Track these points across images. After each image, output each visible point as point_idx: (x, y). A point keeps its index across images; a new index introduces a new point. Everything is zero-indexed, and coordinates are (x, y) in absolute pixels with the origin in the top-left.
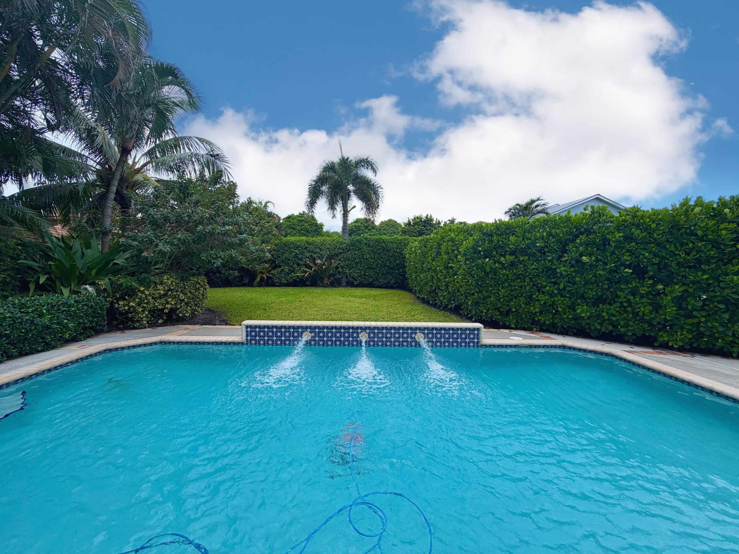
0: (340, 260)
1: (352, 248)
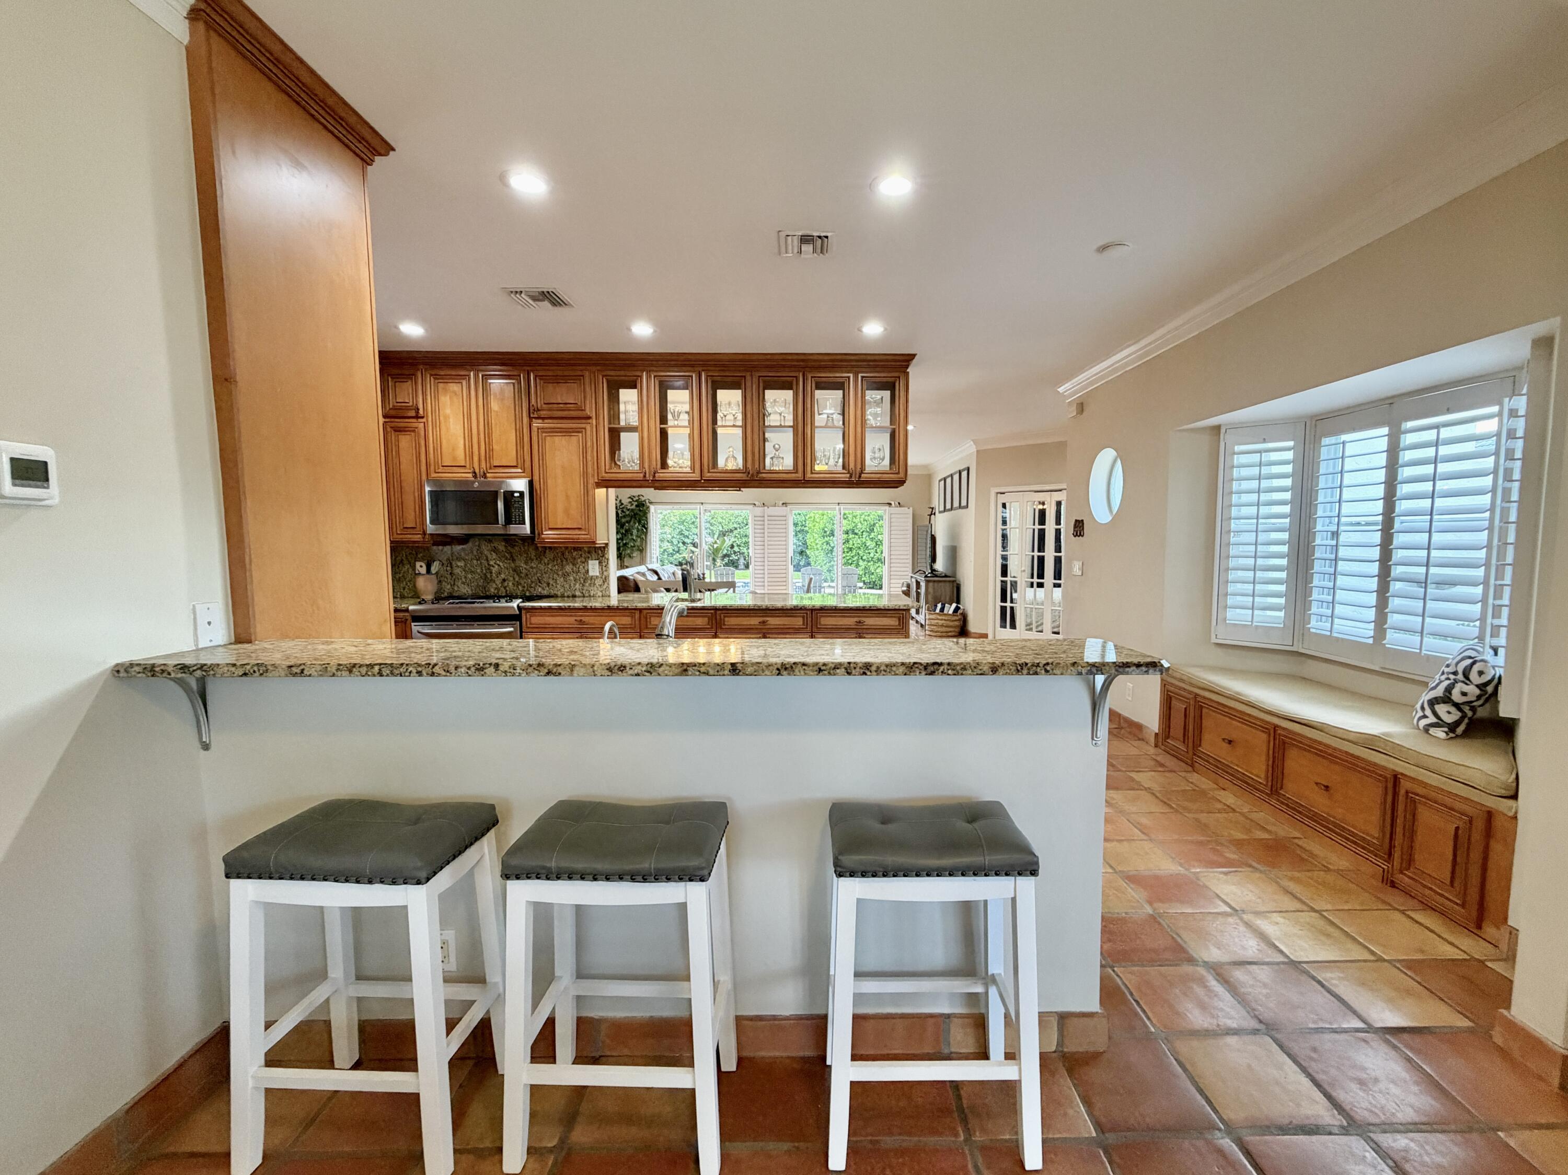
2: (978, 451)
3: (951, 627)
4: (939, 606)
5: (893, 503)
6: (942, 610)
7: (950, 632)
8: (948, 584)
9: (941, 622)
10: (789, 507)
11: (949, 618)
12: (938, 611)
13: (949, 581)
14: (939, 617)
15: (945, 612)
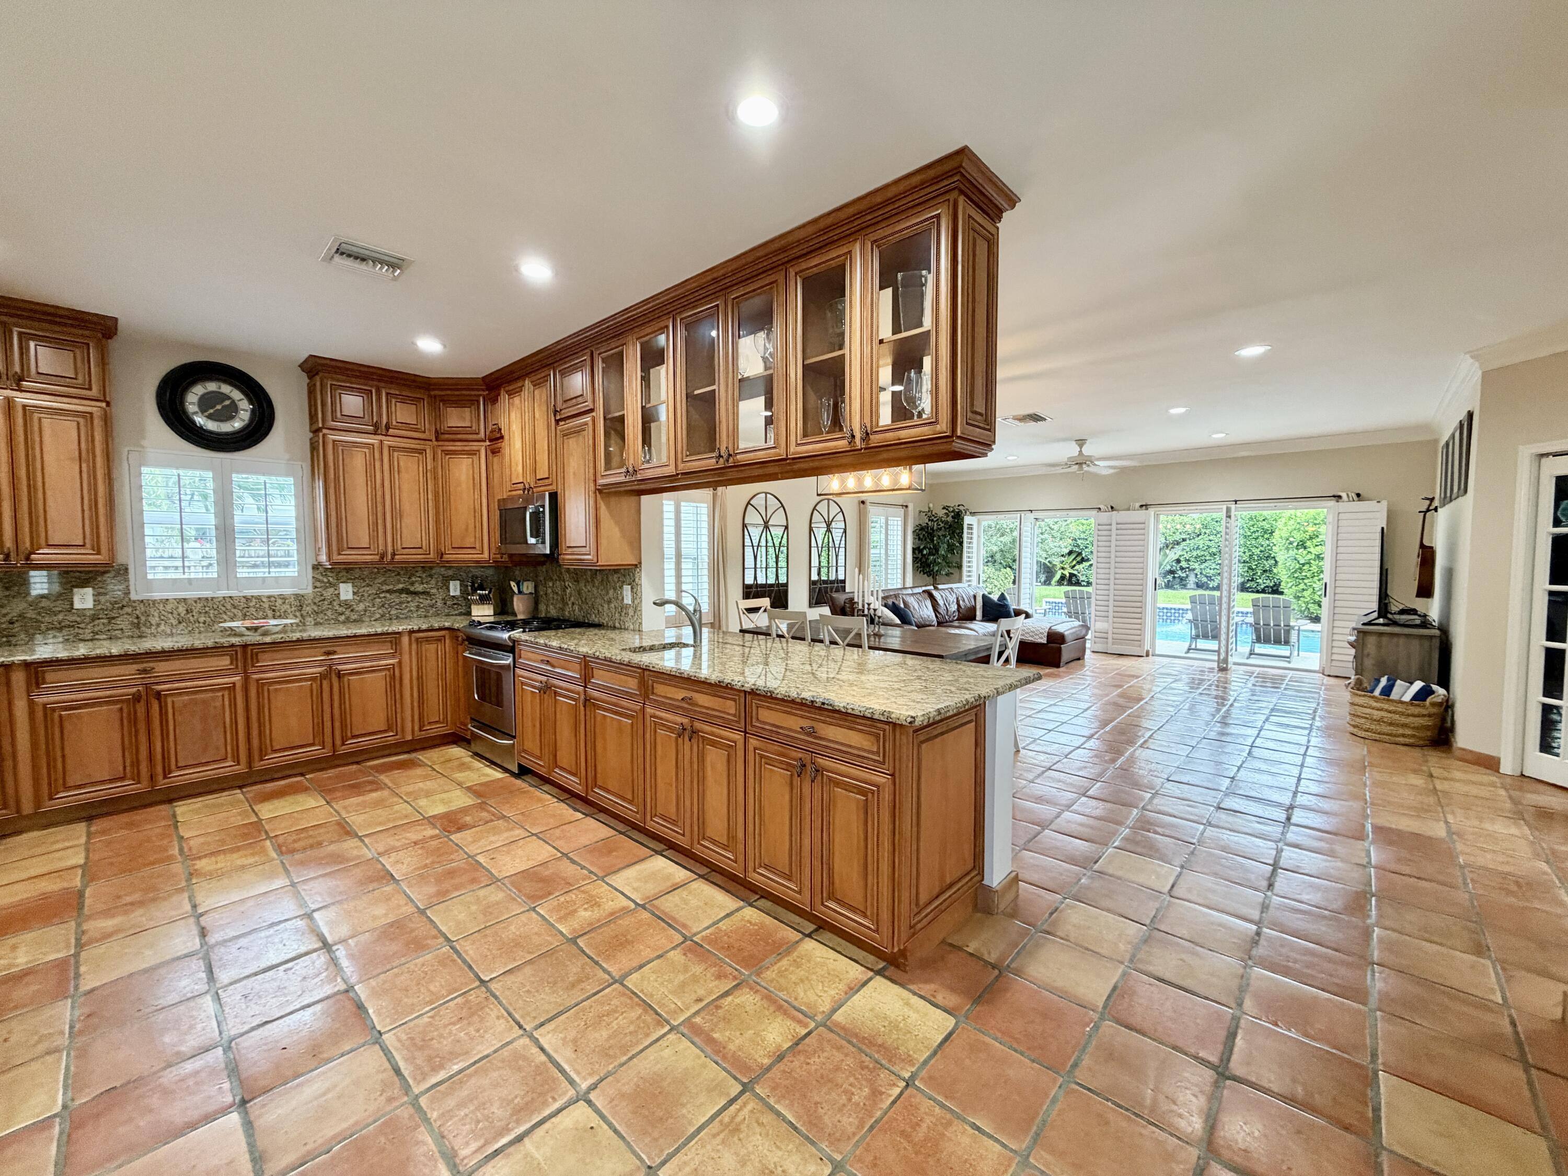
0: (1183, 549)
1: (1203, 531)
2: (1488, 378)
3: (1404, 726)
4: (1384, 681)
5: (1344, 495)
6: (1387, 691)
7: (1403, 736)
8: (1415, 644)
9: (1377, 714)
10: (1151, 511)
11: (1400, 708)
12: (1377, 692)
13: (1421, 637)
14: (1375, 704)
15: (1394, 695)
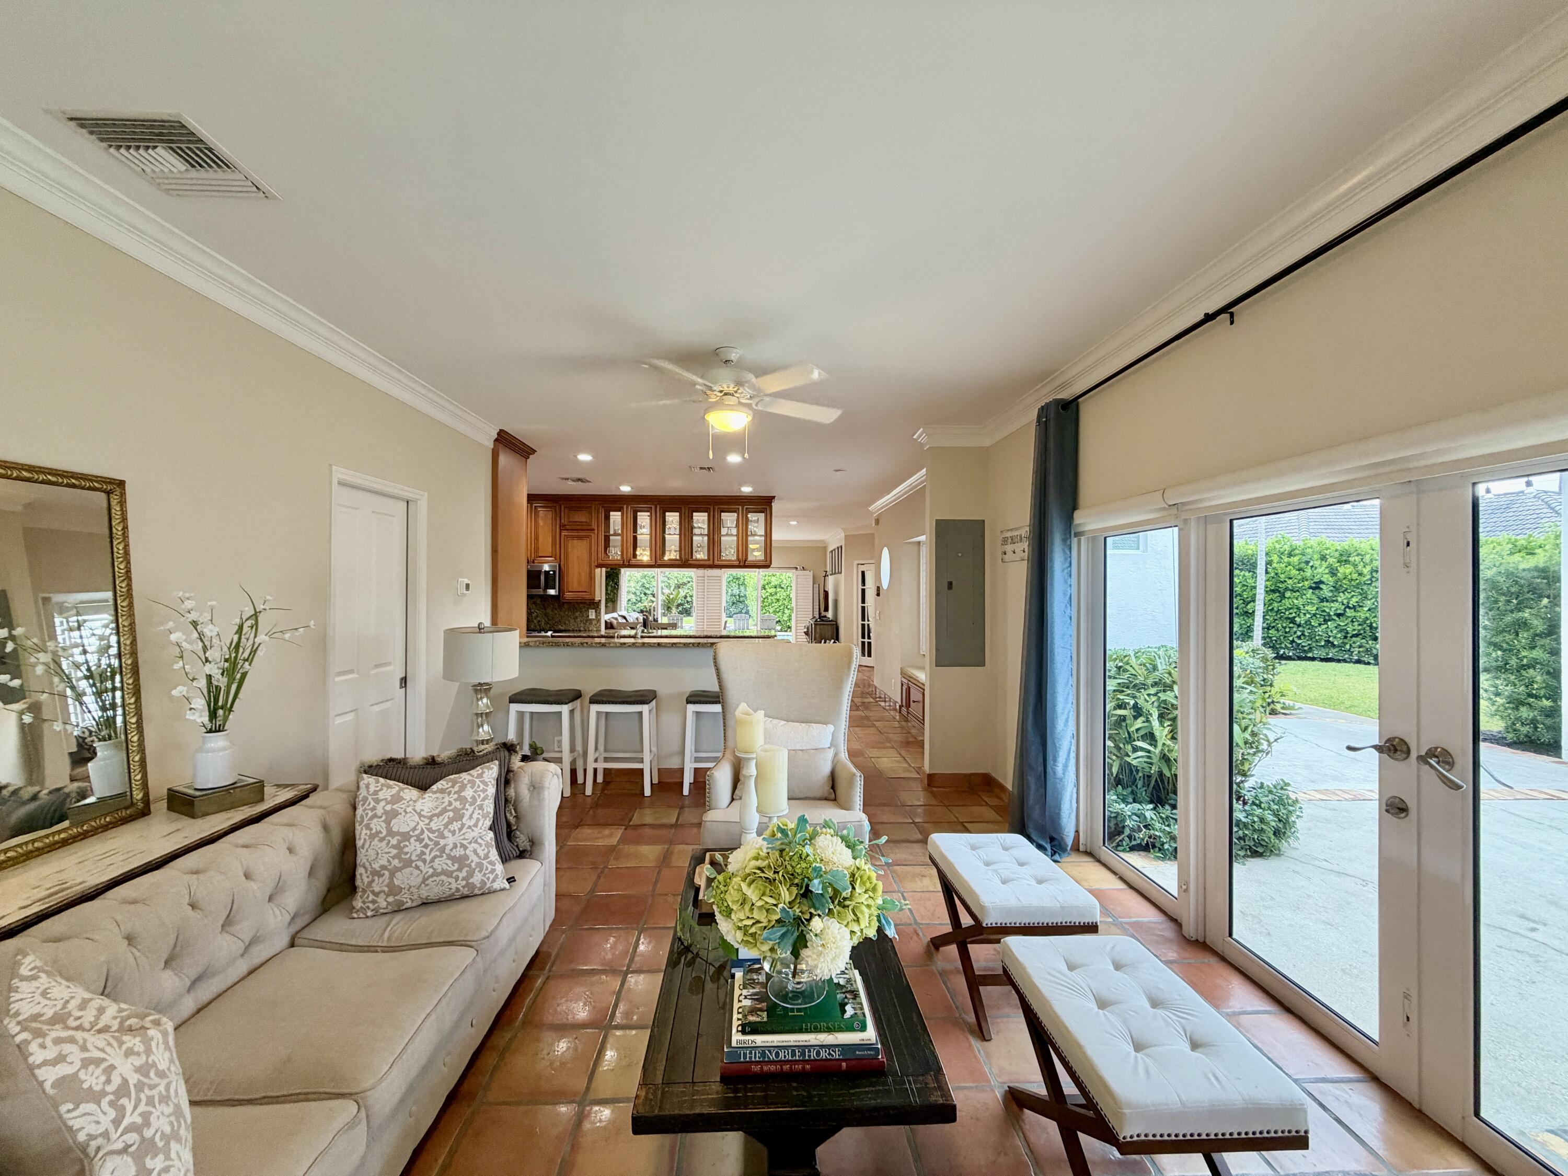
2: (846, 536)
5: (799, 568)
8: (829, 626)
